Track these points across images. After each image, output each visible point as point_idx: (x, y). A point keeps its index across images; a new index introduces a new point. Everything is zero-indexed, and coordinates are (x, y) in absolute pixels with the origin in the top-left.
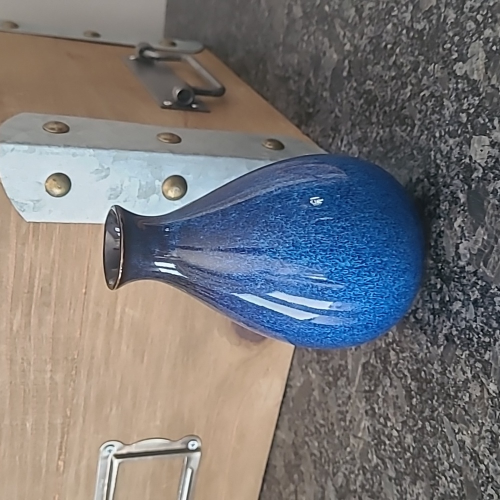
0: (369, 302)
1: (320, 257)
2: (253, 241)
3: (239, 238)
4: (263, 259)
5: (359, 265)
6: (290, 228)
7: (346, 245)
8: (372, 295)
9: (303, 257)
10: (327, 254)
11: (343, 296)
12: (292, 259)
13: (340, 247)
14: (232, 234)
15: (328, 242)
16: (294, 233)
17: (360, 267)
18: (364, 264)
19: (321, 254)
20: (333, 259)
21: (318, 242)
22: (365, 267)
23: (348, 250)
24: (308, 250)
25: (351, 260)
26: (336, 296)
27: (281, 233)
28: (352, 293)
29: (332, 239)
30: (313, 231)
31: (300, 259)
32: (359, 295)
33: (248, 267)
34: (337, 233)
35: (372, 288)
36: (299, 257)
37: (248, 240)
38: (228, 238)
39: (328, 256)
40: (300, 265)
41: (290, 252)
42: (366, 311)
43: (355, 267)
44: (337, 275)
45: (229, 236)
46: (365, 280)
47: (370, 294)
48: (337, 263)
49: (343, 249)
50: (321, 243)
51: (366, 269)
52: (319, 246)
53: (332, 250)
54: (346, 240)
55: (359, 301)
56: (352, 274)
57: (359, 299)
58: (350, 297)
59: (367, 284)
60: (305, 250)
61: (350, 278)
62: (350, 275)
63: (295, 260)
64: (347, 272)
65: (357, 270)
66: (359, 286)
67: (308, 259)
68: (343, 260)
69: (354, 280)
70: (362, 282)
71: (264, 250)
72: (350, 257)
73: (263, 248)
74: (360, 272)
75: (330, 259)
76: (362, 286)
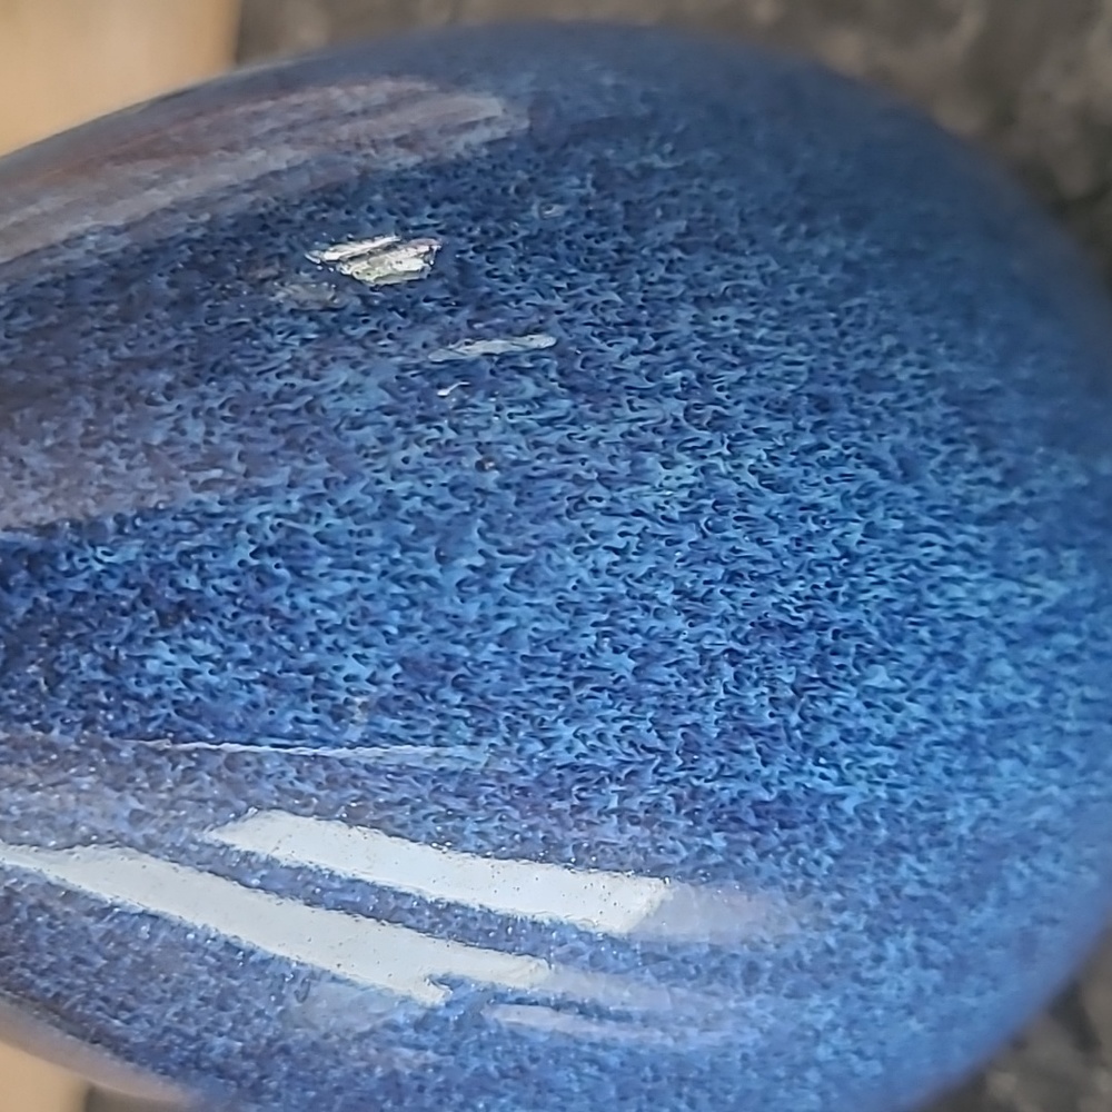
0: (1061, 760)
1: (757, 450)
2: (276, 385)
3: (164, 377)
4: (372, 506)
5: (992, 500)
6: (524, 276)
7: (896, 366)
8: (1072, 710)
9: (651, 460)
10: (797, 430)
11: (928, 726)
12: (577, 479)
13: (865, 380)
14: (104, 357)
15: (792, 353)
16: (558, 303)
17: (1003, 512)
18: (1015, 495)
19: (763, 434)
20: (843, 459)
21: (728, 357)
22: (1027, 511)
23: (917, 400)
24: (674, 407)
25: (945, 464)
26: (890, 731)
27: (466, 313)
28: (975, 699)
29: (805, 330)
30: (678, 291)
31: (637, 477)
32: (1011, 708)
33: (264, 578)
34: (827, 295)
35: (1073, 659)
36: (623, 466)
38: (72, 382)
39: (808, 440)
40: (639, 524)
41: (554, 437)
42: (1042, 827)
43: (975, 508)
44: (885, 572)
45: (83, 369)
46: (1037, 600)
47: (1066, 703)
48: (868, 491)
49: (890, 396)
50: (748, 360)
51: (1029, 524)
52: (741, 382)
53: (822, 404)
54: (888, 341)
55: (1011, 754)
56: (965, 564)
57: (1012, 744)
58: (969, 726)
59: (1048, 632)
60: (653, 412)
61: (957, 591)
62: (957, 570)
63: (600, 490)
64: (938, 552)
65: (986, 530)
66: (1010, 643)
67: (686, 470)
68: (901, 463)
69: (983, 603)
70: (1021, 617)
71: (369, 435)
72: (936, 444)
73: (356, 425)
74: (1003, 544)
75: (826, 464)
76: (1026, 642)
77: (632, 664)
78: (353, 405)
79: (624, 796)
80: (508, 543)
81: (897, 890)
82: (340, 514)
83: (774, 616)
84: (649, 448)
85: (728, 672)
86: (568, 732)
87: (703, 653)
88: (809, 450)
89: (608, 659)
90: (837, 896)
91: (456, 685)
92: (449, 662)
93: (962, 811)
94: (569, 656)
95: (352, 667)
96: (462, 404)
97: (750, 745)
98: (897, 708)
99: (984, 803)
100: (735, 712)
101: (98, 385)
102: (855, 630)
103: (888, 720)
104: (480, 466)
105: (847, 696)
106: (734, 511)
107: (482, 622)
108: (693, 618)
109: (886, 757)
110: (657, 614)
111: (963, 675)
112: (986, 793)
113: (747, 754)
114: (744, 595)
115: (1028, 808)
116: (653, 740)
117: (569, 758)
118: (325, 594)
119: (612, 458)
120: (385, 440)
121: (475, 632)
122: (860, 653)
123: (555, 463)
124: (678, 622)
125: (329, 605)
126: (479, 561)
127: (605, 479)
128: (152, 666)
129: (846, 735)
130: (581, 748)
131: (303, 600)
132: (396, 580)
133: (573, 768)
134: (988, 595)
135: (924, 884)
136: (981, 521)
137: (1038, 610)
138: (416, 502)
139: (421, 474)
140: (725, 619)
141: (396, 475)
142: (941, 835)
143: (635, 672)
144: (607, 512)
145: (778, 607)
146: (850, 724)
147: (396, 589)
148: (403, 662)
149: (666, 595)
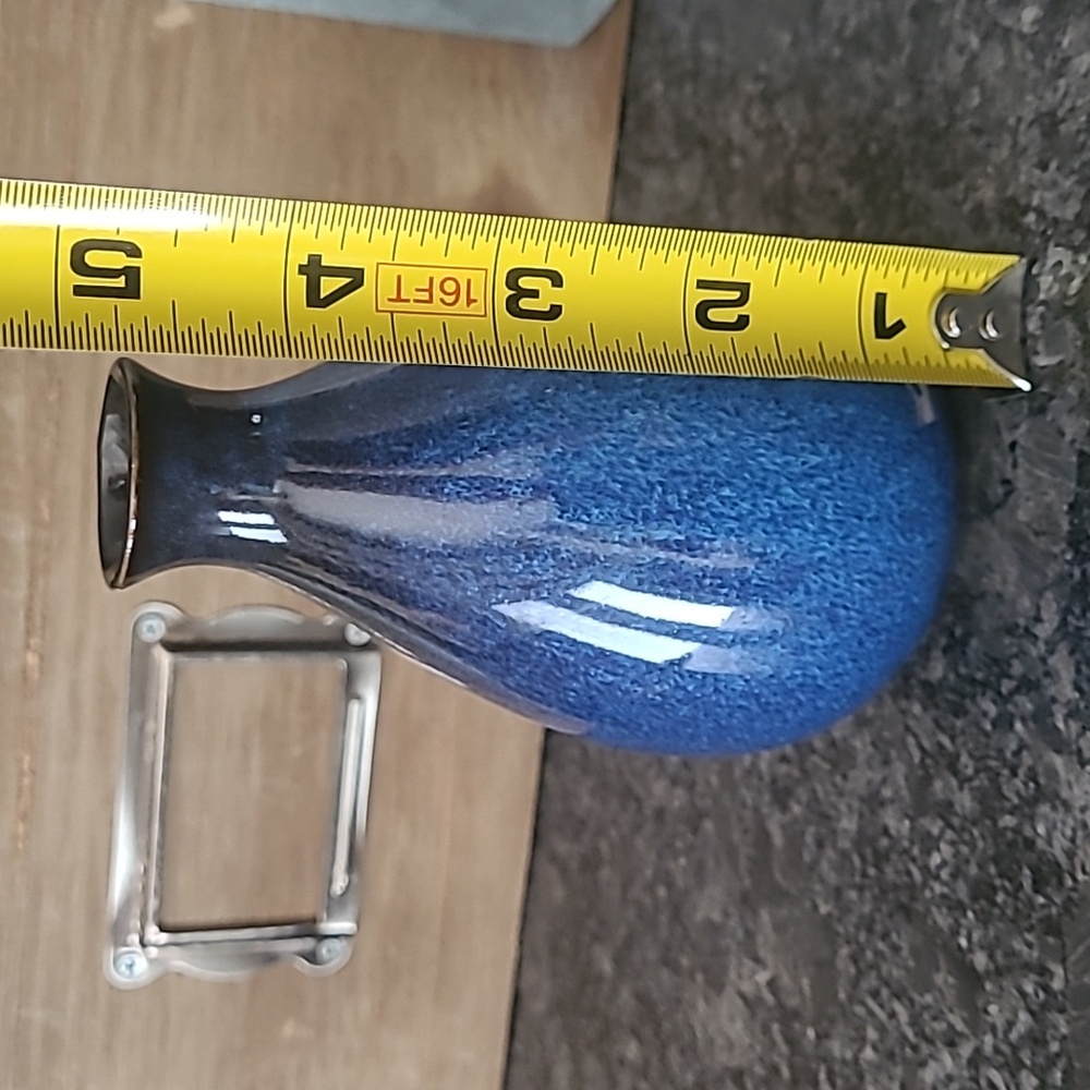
0: (827, 531)
2: (488, 392)
3: (450, 391)
5: (780, 424)
8: (830, 510)
9: (627, 411)
10: (689, 398)
11: (752, 512)
12: (598, 420)
14: (431, 387)
17: (786, 428)
18: (794, 421)
19: (673, 400)
20: (709, 409)
22: (800, 428)
24: (638, 391)
25: (757, 409)
26: (733, 514)
28: (774, 502)
31: (620, 418)
32: (794, 507)
35: (828, 489)
36: (616, 414)
37: (474, 392)
38: (419, 396)
39: (693, 402)
40: (622, 435)
41: (590, 405)
42: (822, 559)
43: (772, 427)
46: (804, 463)
47: (825, 506)
48: (720, 421)
51: (801, 433)
55: (797, 526)
56: (766, 449)
57: (797, 522)
58: (772, 513)
59: (812, 476)
60: (628, 394)
61: (762, 459)
62: (762, 451)
63: (606, 423)
64: (753, 444)
65: (778, 435)
66: (790, 480)
67: (641, 415)
68: (736, 409)
69: (775, 464)
70: (796, 470)
71: (521, 408)
72: (754, 402)
73: (516, 404)
74: (786, 440)
75: (702, 411)
76: (799, 480)
77: (619, 486)
78: (516, 397)
79: (620, 536)
80: (571, 442)
81: (749, 580)
82: (510, 435)
83: (678, 468)
84: (626, 407)
85: (660, 489)
86: (596, 511)
87: (648, 482)
88: (693, 406)
89: (611, 485)
90: (719, 581)
91: (553, 495)
92: (550, 486)
93: (774, 549)
94: (595, 484)
95: (515, 489)
96: (555, 395)
97: (670, 517)
98: (736, 504)
99: (785, 546)
100: (663, 504)
101: (428, 395)
102: (714, 474)
103: (732, 509)
104: (561, 417)
105: (712, 499)
106: (660, 429)
107: (562, 472)
108: (644, 469)
109: (733, 525)
110: (629, 468)
111: (767, 493)
112: (785, 542)
113: (669, 521)
114: (663, 460)
115: (812, 550)
116: (632, 516)
117: (597, 521)
118: (504, 462)
119: (612, 412)
120: (526, 409)
121: (560, 476)
122: (716, 482)
123: (589, 415)
124: (638, 471)
125: (506, 467)
126: (560, 450)
127: (609, 420)
128: (446, 491)
129: (713, 514)
130: (601, 517)
131: (496, 465)
132: (530, 457)
133: (599, 524)
134: (778, 461)
135: (762, 579)
136: (774, 431)
137: (806, 467)
138: (537, 431)
139: (539, 421)
140: (657, 469)
141: (531, 421)
142: (766, 558)
143: (621, 489)
144: (610, 431)
145: (680, 465)
146: (714, 510)
147: (529, 461)
148: (533, 487)
149: (633, 461)
